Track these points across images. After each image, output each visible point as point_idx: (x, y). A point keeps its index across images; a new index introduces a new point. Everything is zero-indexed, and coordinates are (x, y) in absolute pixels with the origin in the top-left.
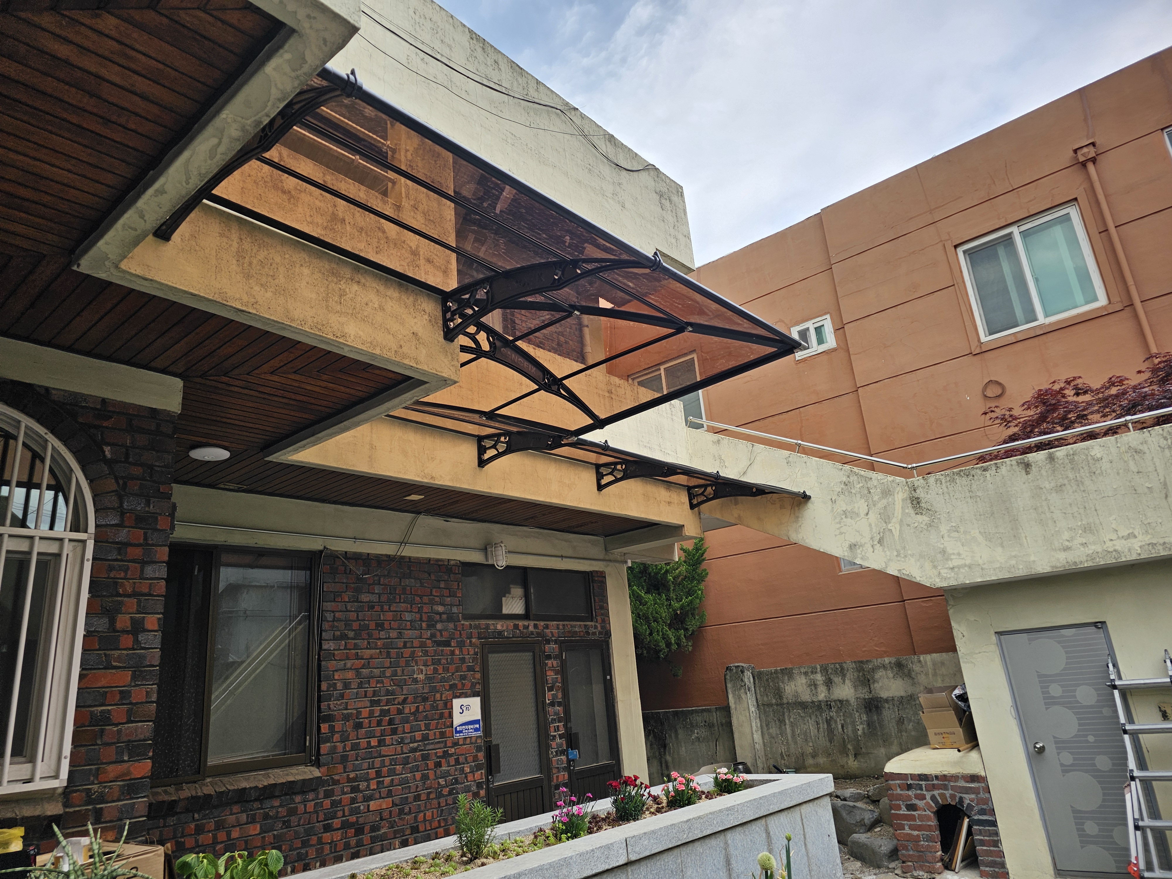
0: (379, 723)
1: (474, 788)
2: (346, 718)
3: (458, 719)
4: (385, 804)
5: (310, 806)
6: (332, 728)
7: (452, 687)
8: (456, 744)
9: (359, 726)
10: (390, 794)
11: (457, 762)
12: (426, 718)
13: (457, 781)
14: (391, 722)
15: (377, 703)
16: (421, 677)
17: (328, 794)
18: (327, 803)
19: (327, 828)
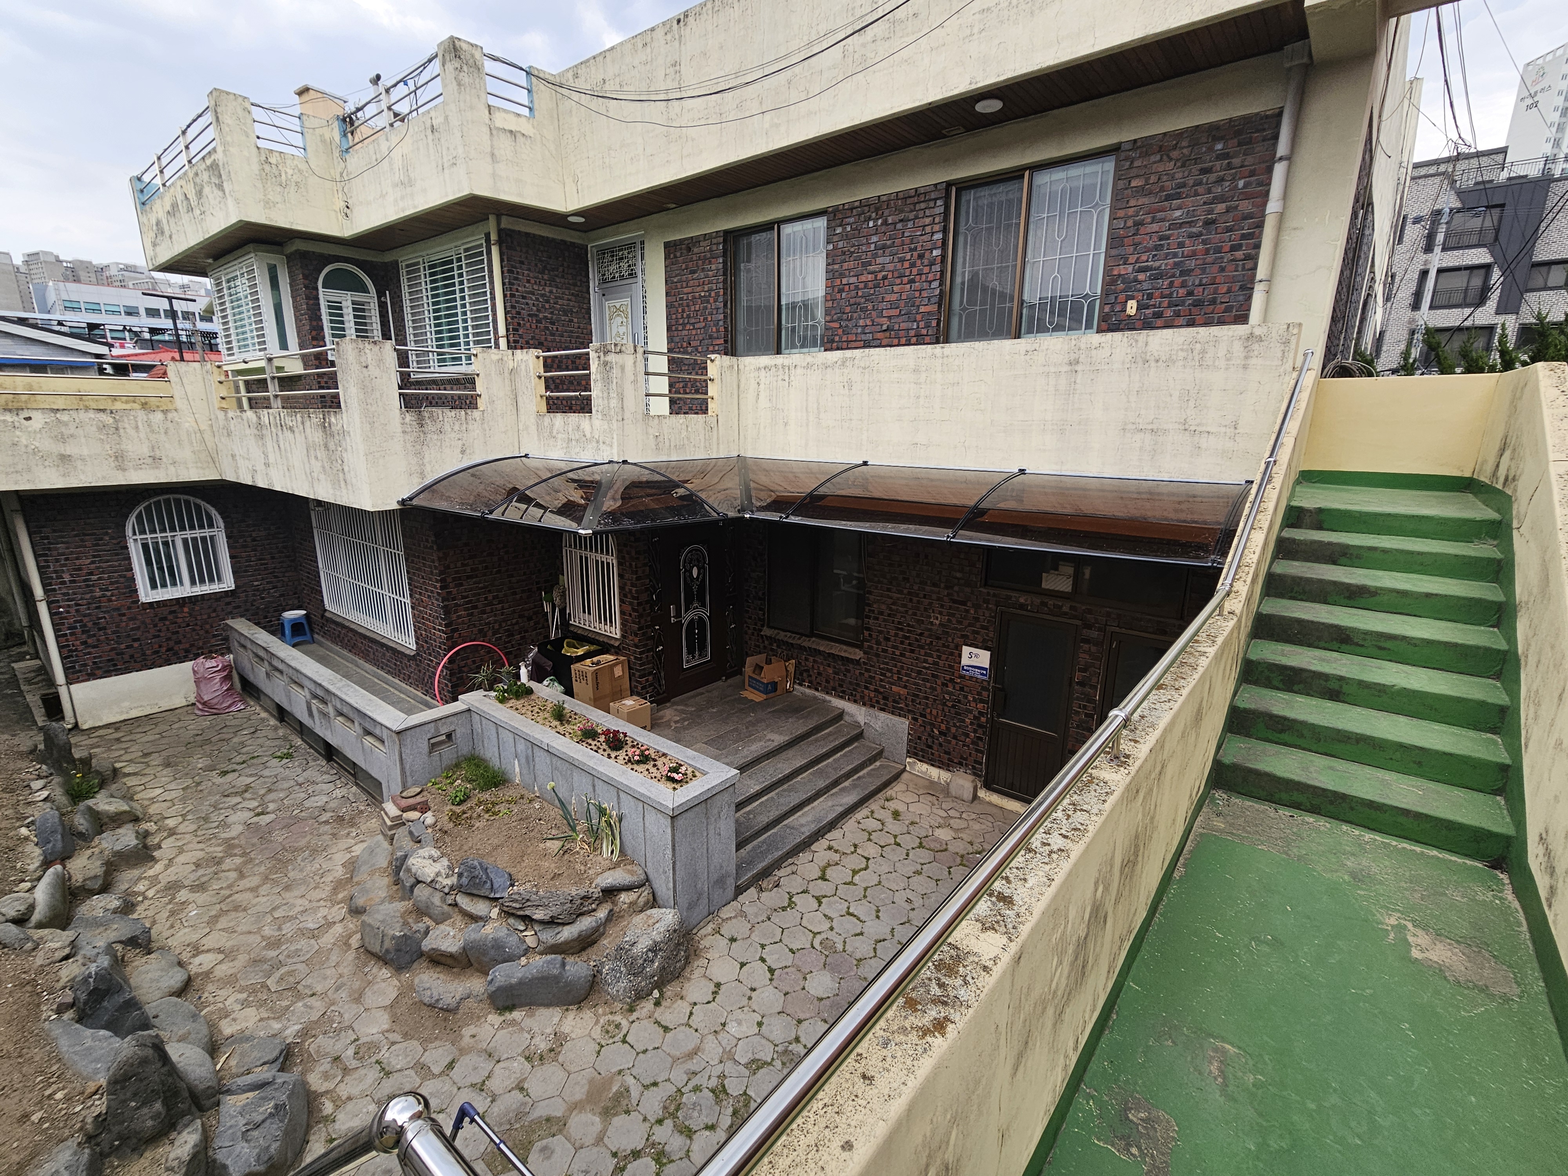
0: (902, 643)
1: (976, 713)
2: (880, 632)
3: (965, 661)
4: (903, 691)
5: (857, 672)
6: (870, 635)
7: (963, 636)
8: (962, 677)
9: (887, 639)
10: (905, 687)
11: (962, 689)
12: (938, 651)
13: (959, 702)
14: (910, 644)
15: (901, 629)
16: (937, 622)
17: (867, 670)
18: (866, 675)
19: (866, 688)
